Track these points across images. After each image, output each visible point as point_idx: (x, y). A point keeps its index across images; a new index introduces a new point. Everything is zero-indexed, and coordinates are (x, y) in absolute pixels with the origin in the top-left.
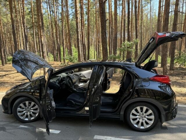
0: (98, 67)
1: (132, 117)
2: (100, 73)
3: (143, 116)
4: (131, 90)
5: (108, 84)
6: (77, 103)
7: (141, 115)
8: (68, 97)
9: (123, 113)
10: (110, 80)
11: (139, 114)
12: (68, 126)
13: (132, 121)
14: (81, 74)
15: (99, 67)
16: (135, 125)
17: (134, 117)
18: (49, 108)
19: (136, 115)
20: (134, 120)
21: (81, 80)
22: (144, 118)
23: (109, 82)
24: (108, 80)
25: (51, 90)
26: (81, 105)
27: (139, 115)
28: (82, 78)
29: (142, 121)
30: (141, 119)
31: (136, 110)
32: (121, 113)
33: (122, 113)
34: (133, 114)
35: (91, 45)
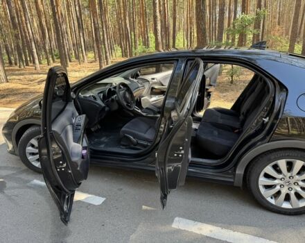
0: (186, 64)
1: (263, 181)
2: (189, 78)
3: (292, 181)
4: (266, 120)
5: (205, 99)
6: (140, 142)
7: (287, 179)
8: (123, 129)
9: (243, 173)
10: (211, 89)
11: (281, 176)
12: (121, 187)
13: (262, 190)
14: (153, 79)
15: (189, 63)
16: (269, 199)
17: (269, 182)
18: (60, 167)
19: (274, 178)
20: (268, 187)
21: (154, 90)
22: (293, 186)
23: (209, 95)
24: (207, 89)
25: (81, 116)
26: (147, 145)
27: (281, 179)
28: (156, 87)
29: (288, 192)
30: (286, 188)
31: (276, 167)
32: (237, 172)
33: (240, 171)
34: (267, 176)
35: (179, 29)
